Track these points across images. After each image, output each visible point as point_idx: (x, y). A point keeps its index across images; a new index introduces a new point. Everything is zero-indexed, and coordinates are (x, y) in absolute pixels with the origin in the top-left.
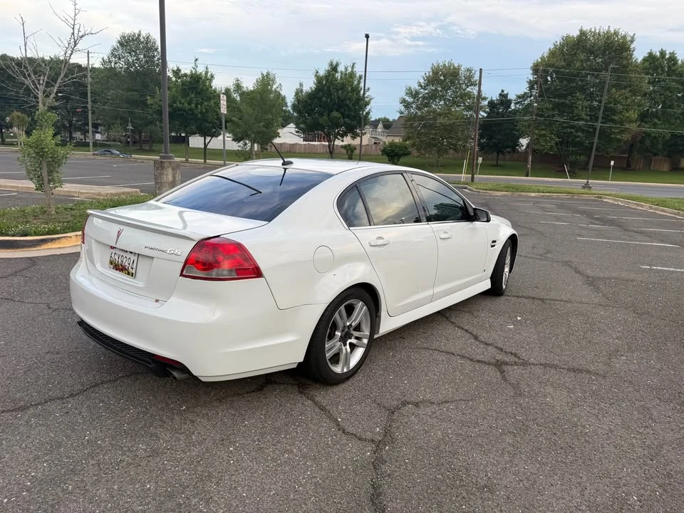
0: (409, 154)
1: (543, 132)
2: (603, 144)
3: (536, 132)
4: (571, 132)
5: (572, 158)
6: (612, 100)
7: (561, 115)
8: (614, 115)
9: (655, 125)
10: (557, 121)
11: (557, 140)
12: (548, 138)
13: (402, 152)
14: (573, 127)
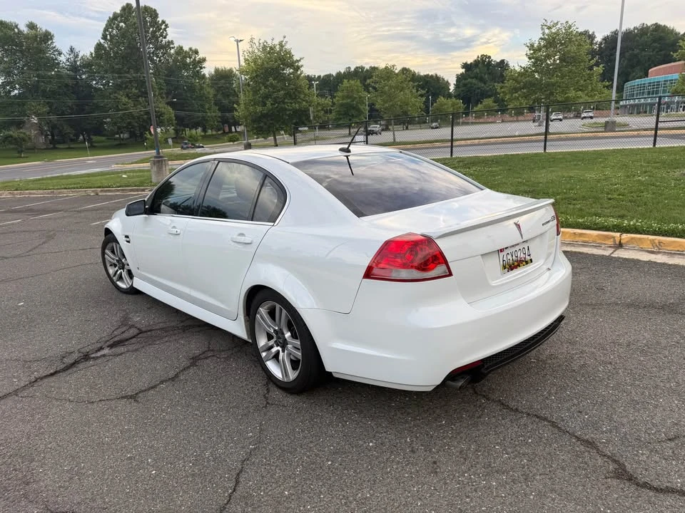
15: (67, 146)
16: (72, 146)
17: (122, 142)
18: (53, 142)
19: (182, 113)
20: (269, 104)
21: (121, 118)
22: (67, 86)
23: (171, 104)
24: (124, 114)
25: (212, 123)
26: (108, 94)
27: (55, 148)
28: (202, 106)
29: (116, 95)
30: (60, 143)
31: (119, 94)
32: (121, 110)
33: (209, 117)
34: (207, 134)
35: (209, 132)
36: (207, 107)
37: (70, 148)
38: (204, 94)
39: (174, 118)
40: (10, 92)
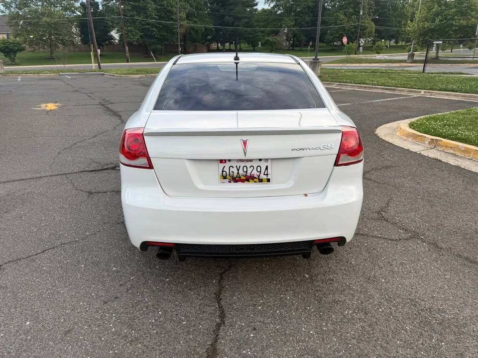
0: (23, 49)
1: (130, 28)
2: (170, 37)
3: (125, 28)
4: (148, 28)
5: (153, 47)
6: (169, 4)
7: (139, 15)
8: (172, 15)
9: (195, 22)
10: (138, 19)
11: (140, 34)
12: (134, 33)
13: (16, 48)
14: (148, 24)
15: (300, 49)
16: (303, 49)
17: (335, 48)
18: (293, 45)
19: (382, 28)
20: (437, 21)
21: (336, 30)
22: (309, 7)
23: (374, 20)
24: (339, 28)
25: (403, 36)
26: (332, 13)
27: (293, 50)
28: (400, 22)
29: (338, 13)
30: (297, 46)
31: (339, 13)
32: (339, 25)
33: (402, 31)
34: (398, 45)
35: (400, 43)
36: (403, 23)
37: (301, 50)
38: (404, 12)
39: (374, 32)
40: (277, 11)
